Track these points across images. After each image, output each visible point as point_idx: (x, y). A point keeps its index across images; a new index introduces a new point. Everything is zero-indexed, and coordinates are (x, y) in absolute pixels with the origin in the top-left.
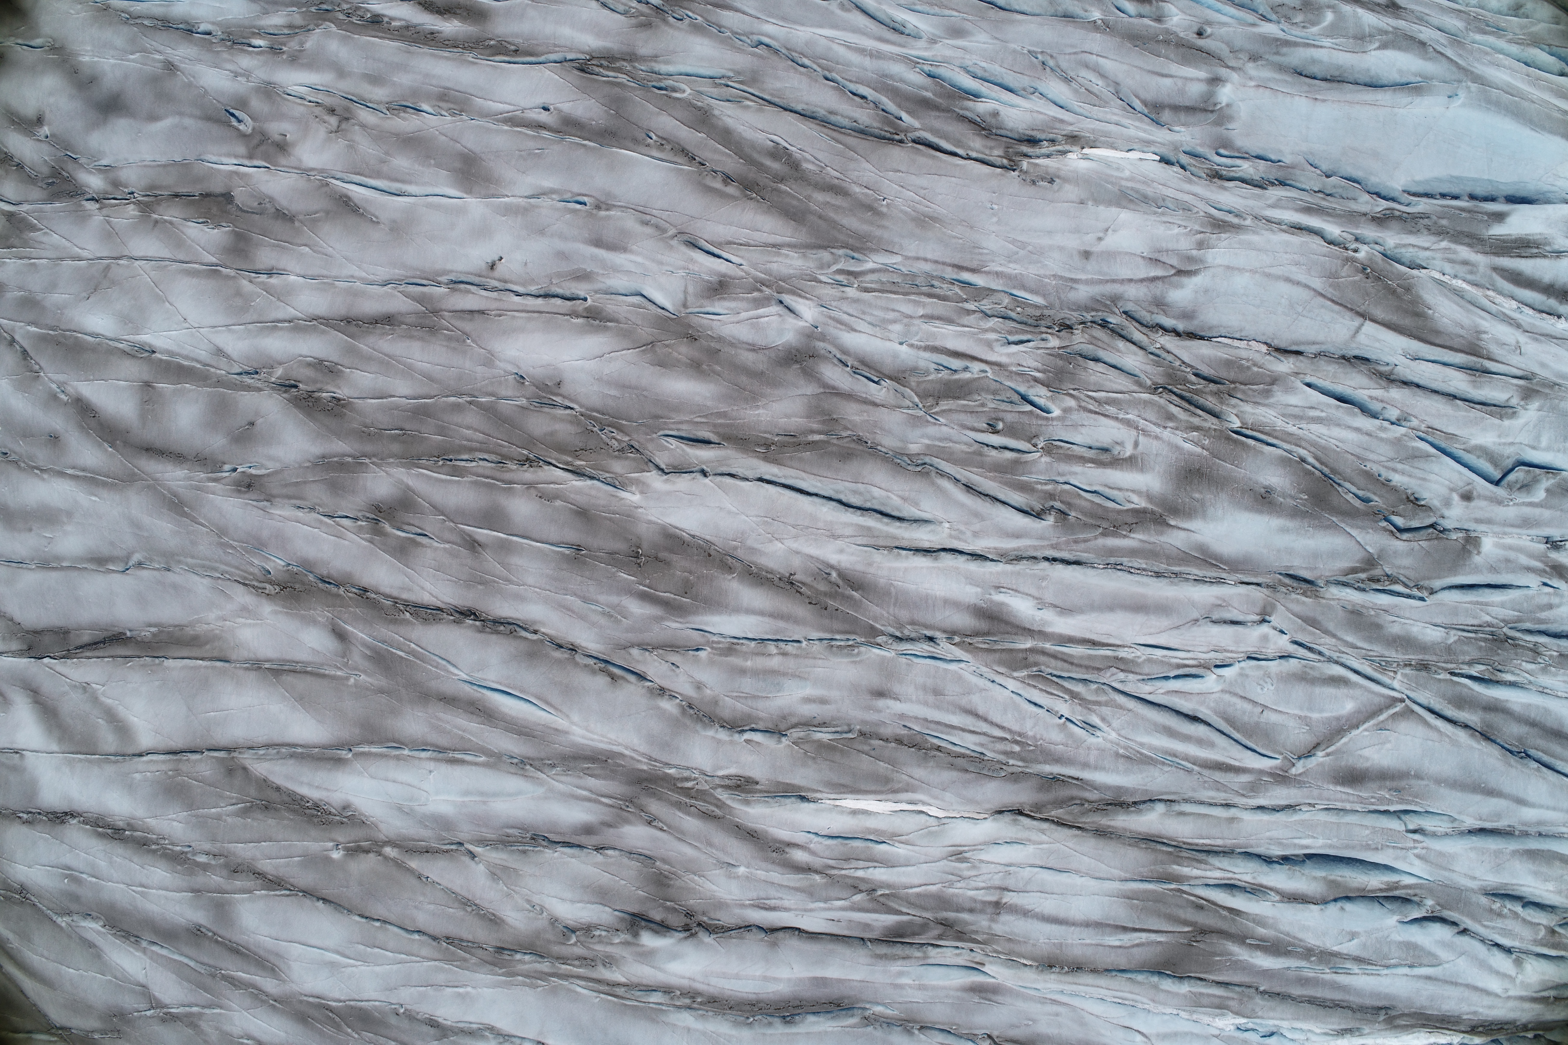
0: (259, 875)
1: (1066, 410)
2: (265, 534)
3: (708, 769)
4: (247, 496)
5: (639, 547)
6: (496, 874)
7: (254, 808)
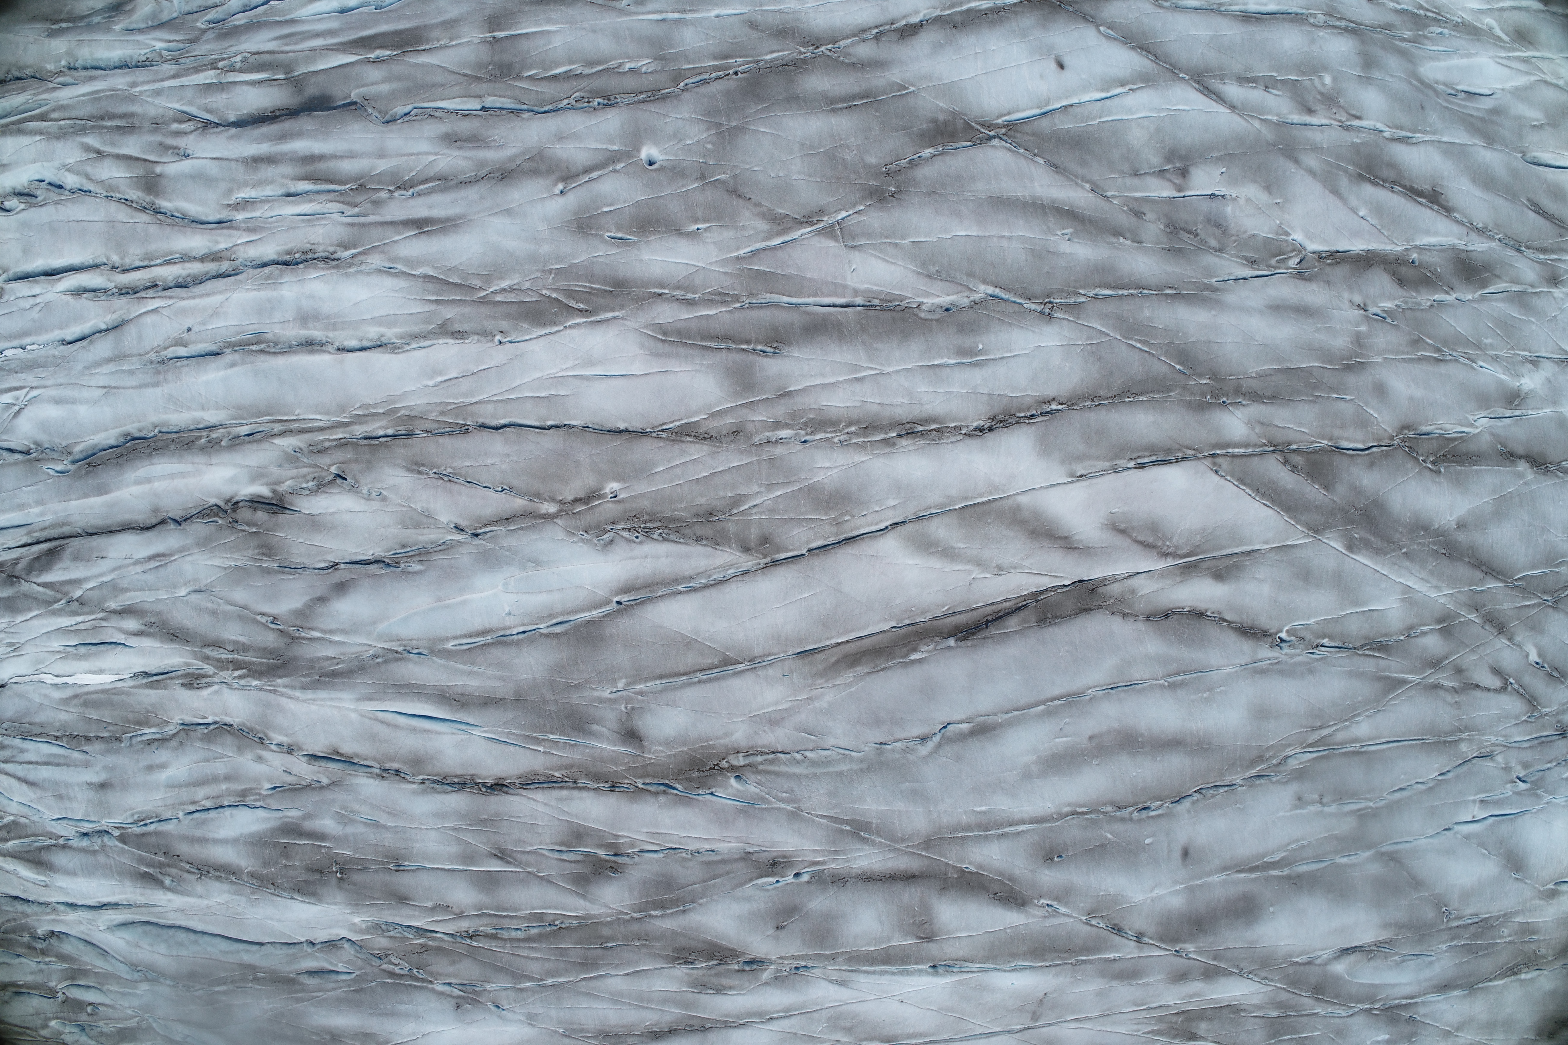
0: (705, 437)
1: (46, 1026)
2: (741, 823)
3: (226, 691)
4: (774, 854)
5: (341, 879)
6: (425, 519)
7: (727, 510)
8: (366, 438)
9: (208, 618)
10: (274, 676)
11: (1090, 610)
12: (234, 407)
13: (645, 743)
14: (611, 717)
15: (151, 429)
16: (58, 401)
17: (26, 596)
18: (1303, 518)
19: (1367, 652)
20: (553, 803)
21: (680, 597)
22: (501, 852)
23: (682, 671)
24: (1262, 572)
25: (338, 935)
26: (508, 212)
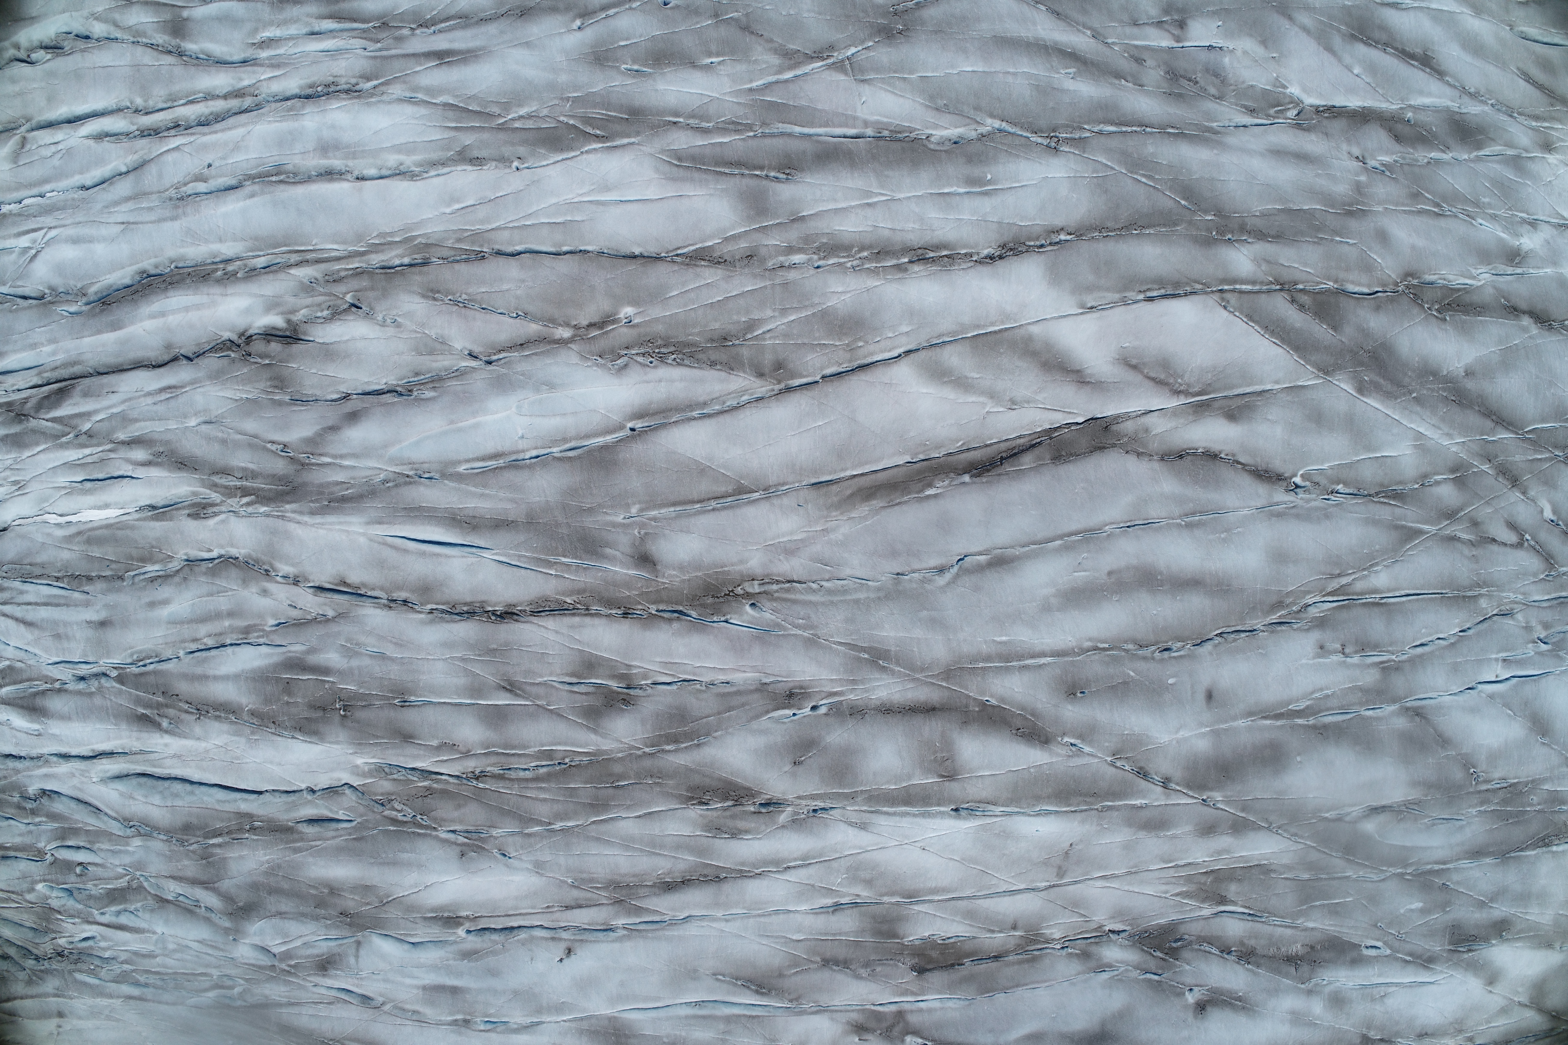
0: (719, 262)
1: (32, 890)
2: (757, 650)
3: (233, 519)
4: (791, 685)
5: (345, 716)
6: (440, 345)
7: (741, 335)
8: (383, 268)
9: (217, 446)
10: (282, 501)
11: (1104, 448)
12: (251, 238)
13: (659, 567)
14: (624, 541)
15: (167, 264)
16: (75, 241)
17: (34, 431)
18: (1313, 358)
19: (1382, 500)
20: (565, 631)
21: (693, 423)
22: (510, 684)
23: (696, 498)
24: (1274, 412)
25: (340, 780)
26: (528, 45)
